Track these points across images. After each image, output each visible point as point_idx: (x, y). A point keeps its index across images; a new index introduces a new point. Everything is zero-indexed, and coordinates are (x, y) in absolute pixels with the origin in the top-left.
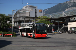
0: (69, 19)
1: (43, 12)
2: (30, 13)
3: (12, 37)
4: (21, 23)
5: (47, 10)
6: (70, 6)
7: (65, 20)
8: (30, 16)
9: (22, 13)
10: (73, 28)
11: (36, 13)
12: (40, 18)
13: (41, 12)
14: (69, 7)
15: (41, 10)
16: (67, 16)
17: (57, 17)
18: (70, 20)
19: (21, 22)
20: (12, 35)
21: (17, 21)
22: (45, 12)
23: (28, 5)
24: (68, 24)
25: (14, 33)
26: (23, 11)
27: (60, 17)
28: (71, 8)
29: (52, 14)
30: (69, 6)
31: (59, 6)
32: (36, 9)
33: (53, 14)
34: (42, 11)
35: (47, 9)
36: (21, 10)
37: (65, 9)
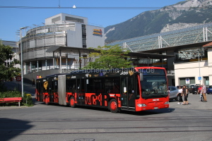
0: (175, 54)
1: (103, 34)
2: (66, 37)
3: (19, 107)
4: (40, 66)
5: (113, 29)
6: (174, 19)
7: (165, 57)
8: (69, 46)
9: (44, 36)
10: (187, 78)
11: (84, 36)
12: (99, 52)
13: (98, 33)
14: (171, 23)
15: (98, 29)
16: (169, 45)
17: (143, 50)
18: (177, 56)
19: (41, 62)
20: (22, 101)
21: (29, 60)
22: (106, 36)
23: (60, 15)
24: (173, 69)
25: (25, 96)
26: (47, 30)
27: (151, 49)
28: (175, 25)
29: (129, 40)
30: (171, 18)
31: (145, 18)
32: (83, 27)
33: (132, 39)
34: (101, 32)
35: (112, 27)
36: (41, 28)
37: (162, 28)
